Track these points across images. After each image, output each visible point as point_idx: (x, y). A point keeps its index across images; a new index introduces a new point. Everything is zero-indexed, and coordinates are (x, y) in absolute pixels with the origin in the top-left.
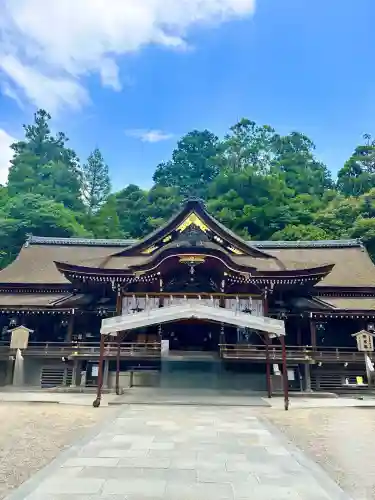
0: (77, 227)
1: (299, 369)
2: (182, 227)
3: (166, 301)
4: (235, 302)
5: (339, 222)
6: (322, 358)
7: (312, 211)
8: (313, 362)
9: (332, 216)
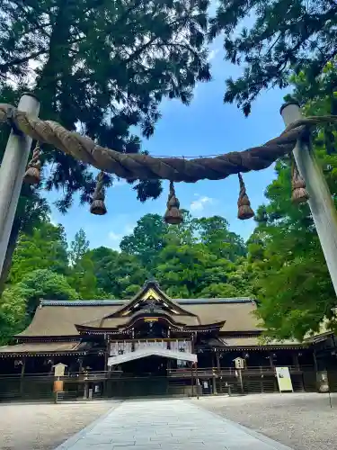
0: (71, 291)
1: (210, 381)
2: (145, 298)
3: (136, 345)
4: (176, 344)
5: (244, 281)
6: (222, 374)
7: (229, 271)
8: (217, 376)
9: (240, 277)
